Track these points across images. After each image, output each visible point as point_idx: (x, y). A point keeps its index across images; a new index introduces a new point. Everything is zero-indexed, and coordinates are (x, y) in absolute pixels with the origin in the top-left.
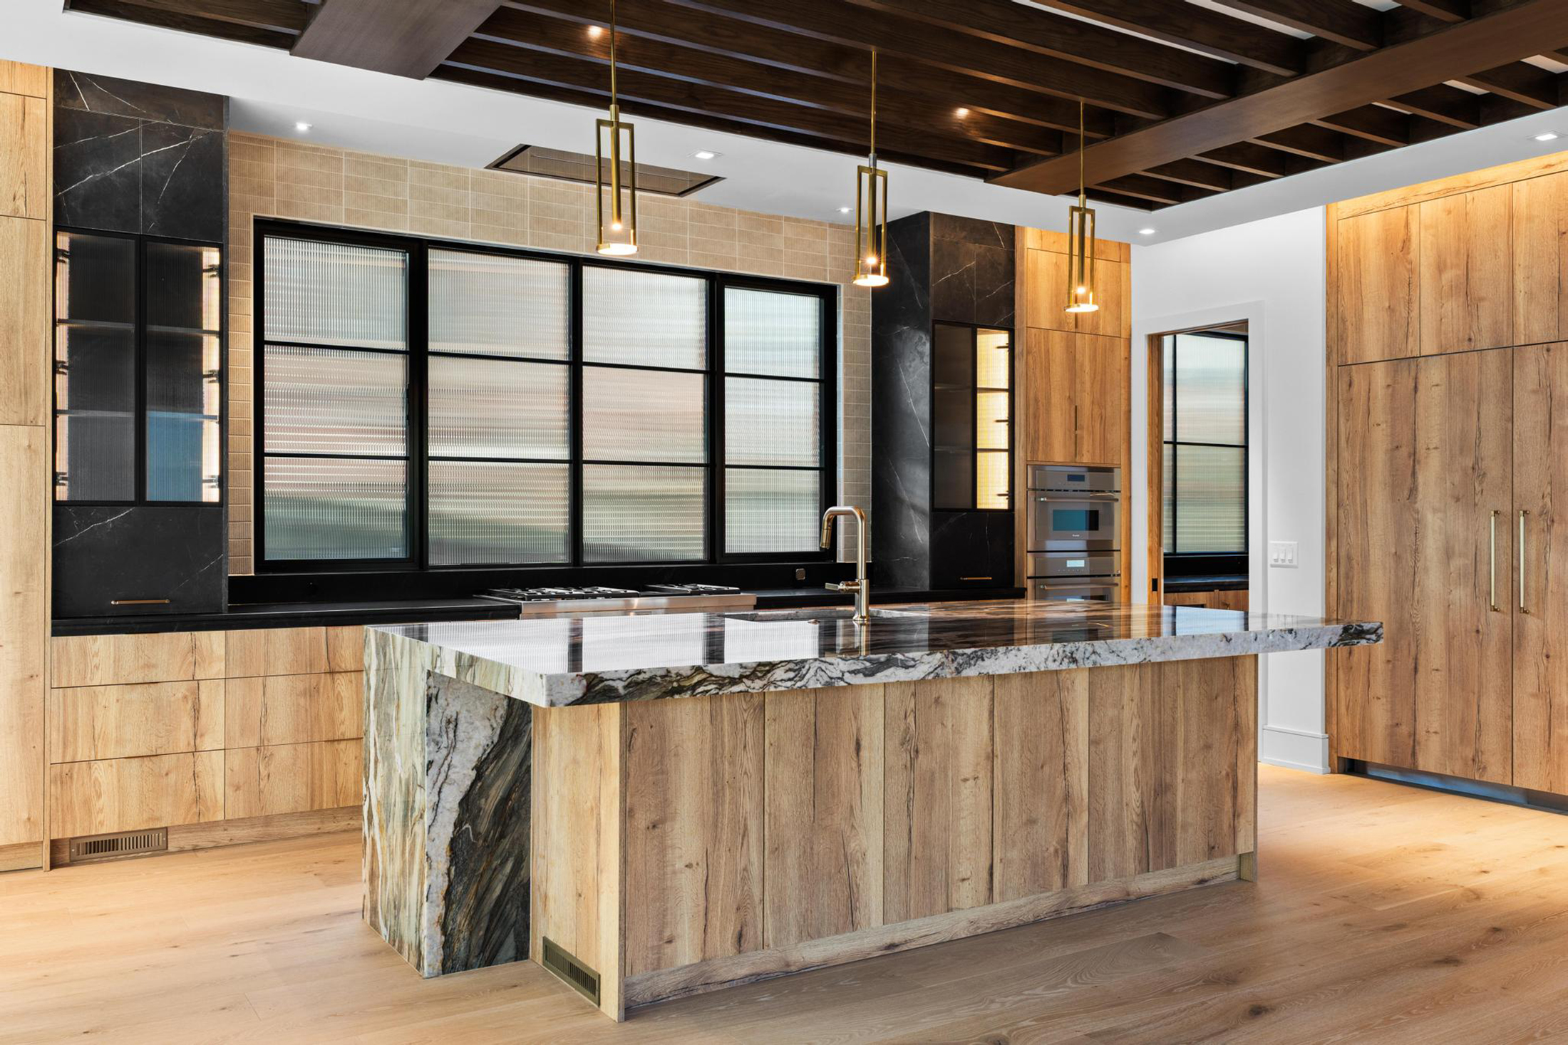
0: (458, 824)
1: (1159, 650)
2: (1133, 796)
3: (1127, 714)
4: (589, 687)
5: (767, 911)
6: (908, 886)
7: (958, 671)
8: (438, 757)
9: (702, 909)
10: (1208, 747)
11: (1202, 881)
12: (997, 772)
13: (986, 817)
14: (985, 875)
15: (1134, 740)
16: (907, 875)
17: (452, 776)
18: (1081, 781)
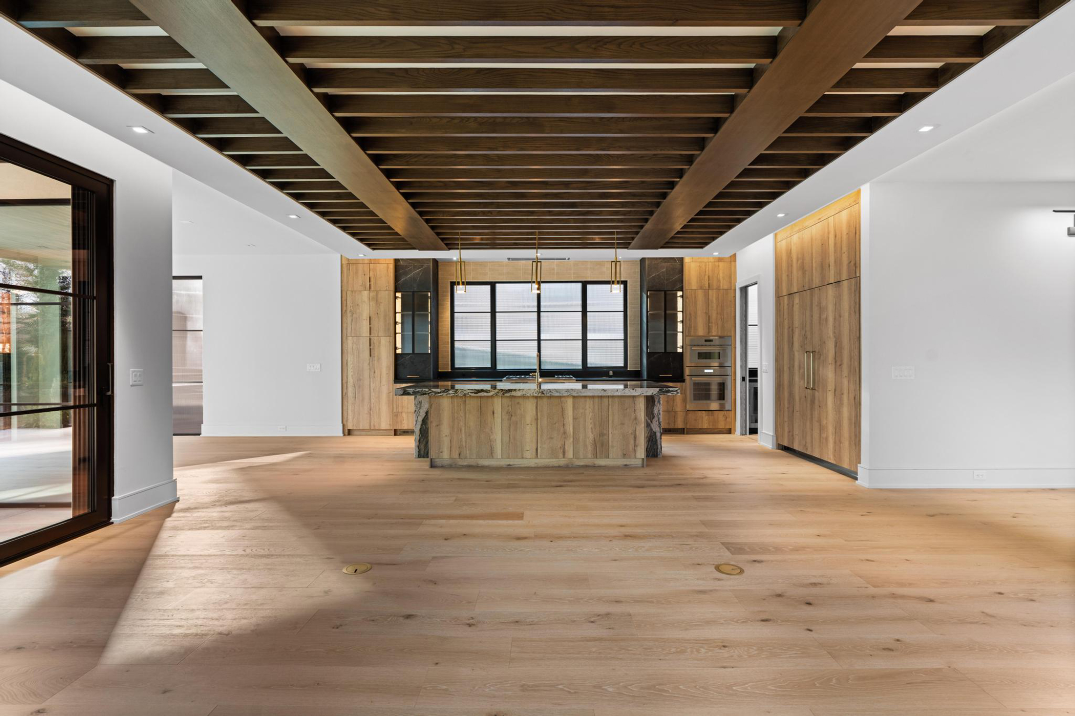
0: (422, 425)
1: (576, 392)
2: (591, 436)
3: (587, 411)
4: (404, 392)
5: (467, 449)
6: (509, 450)
7: (503, 394)
8: (417, 410)
9: (450, 446)
10: (623, 424)
11: (626, 465)
12: (539, 424)
13: (535, 435)
14: (535, 451)
15: (591, 419)
16: (509, 447)
17: (420, 414)
18: (570, 429)
